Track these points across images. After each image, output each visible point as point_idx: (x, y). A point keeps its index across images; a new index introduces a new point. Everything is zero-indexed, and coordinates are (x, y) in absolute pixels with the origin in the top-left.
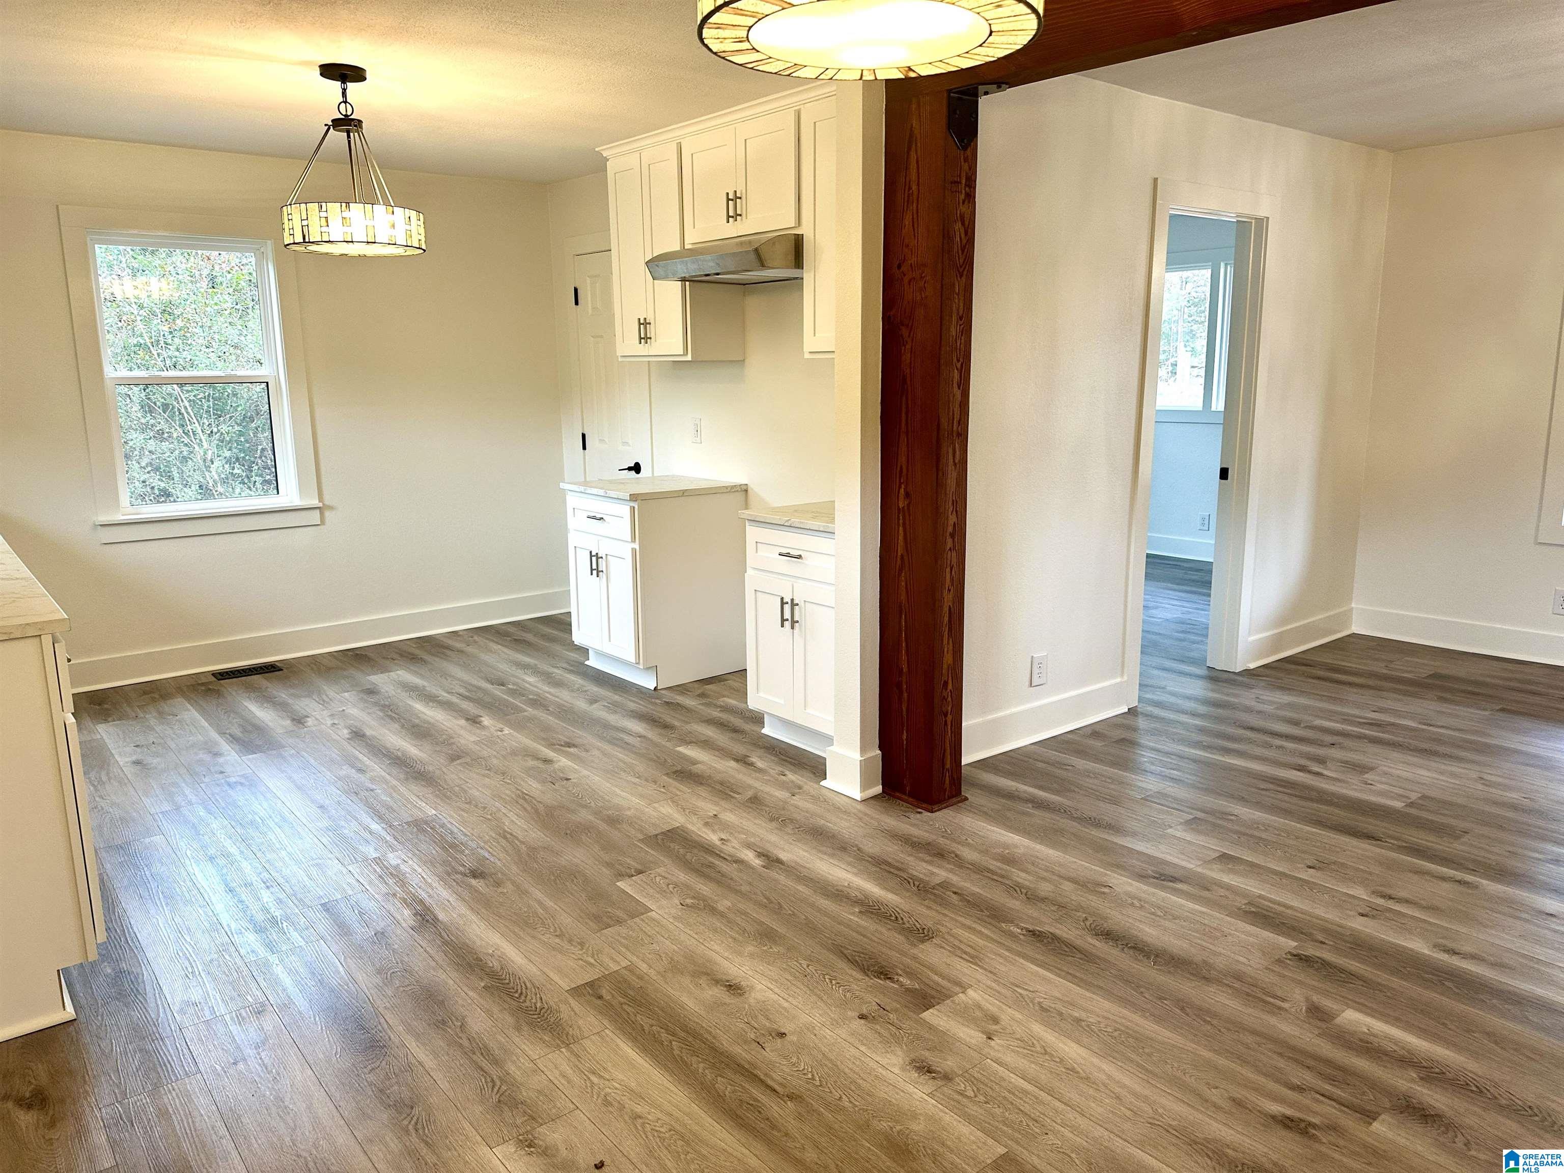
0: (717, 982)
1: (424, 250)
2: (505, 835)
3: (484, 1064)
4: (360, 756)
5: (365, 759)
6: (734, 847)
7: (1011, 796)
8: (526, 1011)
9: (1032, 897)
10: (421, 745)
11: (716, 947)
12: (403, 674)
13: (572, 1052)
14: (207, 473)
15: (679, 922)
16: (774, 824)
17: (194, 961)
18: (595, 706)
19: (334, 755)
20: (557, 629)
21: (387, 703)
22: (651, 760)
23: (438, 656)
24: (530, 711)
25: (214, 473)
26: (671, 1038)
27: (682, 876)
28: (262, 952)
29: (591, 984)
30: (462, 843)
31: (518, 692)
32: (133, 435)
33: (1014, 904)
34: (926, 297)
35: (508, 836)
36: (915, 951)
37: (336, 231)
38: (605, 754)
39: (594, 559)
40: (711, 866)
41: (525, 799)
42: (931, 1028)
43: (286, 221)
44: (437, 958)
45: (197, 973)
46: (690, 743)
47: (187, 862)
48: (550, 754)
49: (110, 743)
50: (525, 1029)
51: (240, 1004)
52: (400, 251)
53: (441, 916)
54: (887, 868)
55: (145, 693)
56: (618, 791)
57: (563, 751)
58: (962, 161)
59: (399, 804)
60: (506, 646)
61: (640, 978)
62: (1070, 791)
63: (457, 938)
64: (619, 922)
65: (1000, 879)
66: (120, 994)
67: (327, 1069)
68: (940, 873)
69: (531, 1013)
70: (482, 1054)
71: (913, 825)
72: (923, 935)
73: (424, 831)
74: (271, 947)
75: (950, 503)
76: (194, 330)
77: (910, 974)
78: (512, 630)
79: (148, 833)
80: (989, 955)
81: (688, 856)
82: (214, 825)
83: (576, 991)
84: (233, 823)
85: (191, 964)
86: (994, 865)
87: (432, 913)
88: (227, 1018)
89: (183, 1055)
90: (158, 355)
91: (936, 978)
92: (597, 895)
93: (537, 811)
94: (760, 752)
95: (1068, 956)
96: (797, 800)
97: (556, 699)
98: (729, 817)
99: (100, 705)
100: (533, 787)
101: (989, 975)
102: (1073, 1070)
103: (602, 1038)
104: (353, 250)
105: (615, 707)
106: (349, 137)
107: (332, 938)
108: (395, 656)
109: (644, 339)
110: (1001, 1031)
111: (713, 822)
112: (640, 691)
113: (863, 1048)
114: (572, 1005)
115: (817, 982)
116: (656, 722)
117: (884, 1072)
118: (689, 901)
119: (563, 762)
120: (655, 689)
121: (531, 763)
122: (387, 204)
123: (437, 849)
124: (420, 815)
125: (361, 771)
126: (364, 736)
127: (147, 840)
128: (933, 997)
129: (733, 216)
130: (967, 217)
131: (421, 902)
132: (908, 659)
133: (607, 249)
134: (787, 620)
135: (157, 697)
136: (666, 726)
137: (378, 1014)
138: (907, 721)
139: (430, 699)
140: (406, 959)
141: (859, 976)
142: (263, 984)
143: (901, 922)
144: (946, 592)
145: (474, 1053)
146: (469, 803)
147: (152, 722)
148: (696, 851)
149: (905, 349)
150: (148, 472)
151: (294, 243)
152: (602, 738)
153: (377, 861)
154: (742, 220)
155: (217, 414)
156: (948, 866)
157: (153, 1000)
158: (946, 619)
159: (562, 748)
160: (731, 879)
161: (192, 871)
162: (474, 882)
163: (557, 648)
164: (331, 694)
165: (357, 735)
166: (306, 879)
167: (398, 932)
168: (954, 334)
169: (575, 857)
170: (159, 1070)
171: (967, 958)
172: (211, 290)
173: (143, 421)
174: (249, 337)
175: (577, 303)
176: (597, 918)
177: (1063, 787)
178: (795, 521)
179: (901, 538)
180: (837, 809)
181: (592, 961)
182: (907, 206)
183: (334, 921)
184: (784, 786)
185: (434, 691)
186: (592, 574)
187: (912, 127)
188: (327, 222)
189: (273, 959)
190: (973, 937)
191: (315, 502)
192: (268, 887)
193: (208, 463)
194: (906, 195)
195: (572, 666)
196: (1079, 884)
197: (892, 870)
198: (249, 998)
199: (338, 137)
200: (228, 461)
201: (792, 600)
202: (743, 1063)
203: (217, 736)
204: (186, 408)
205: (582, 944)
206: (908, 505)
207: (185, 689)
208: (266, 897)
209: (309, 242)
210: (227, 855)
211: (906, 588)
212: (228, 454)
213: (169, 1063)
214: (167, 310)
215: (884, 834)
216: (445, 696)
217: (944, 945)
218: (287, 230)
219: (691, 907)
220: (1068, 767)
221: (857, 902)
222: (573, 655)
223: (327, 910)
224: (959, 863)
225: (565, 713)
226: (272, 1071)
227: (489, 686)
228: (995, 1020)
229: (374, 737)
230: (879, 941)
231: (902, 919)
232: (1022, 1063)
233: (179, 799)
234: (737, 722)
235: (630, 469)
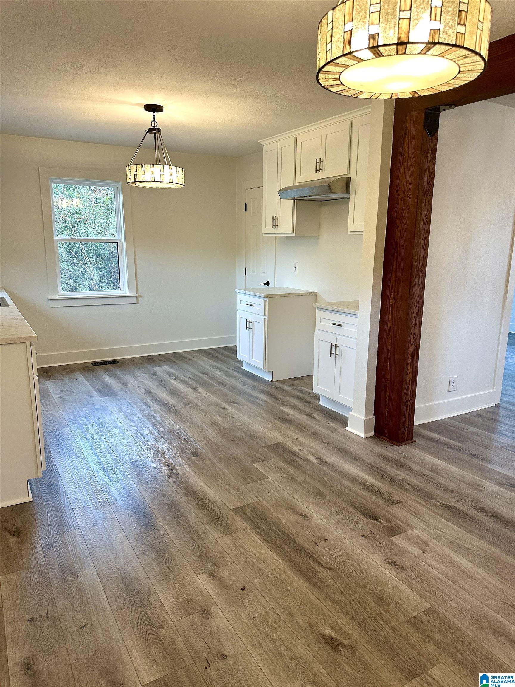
0: (297, 513)
1: (184, 186)
2: (206, 439)
3: (195, 538)
4: (149, 401)
5: (151, 402)
6: (305, 454)
7: (436, 441)
8: (213, 516)
9: (446, 489)
10: (173, 398)
11: (296, 497)
12: (167, 368)
13: (232, 537)
14: (92, 281)
15: (280, 484)
16: (324, 445)
17: (79, 481)
18: (245, 386)
19: (138, 399)
20: (230, 352)
21: (160, 379)
22: (269, 412)
23: (181, 361)
24: (218, 387)
25: (94, 281)
26: (276, 536)
27: (282, 464)
28: (106, 481)
29: (241, 508)
30: (189, 441)
31: (213, 378)
32: (64, 264)
33: (437, 492)
34: (409, 206)
35: (208, 439)
36: (388, 509)
37: (148, 177)
38: (250, 408)
39: (248, 322)
40: (295, 461)
41: (215, 424)
42: (395, 544)
43: (128, 172)
44: (177, 489)
45: (80, 487)
46: (287, 406)
47: (78, 440)
48: (226, 406)
49: (50, 389)
50: (213, 524)
51: (96, 501)
52: (173, 186)
53: (179, 471)
54: (376, 470)
55: (64, 369)
56: (255, 424)
57: (232, 405)
58: (430, 142)
59: (164, 422)
60: (209, 359)
61: (263, 507)
62: (466, 441)
63: (185, 481)
64: (254, 481)
65: (430, 479)
66: (50, 492)
67: (130, 533)
68: (401, 474)
69: (215, 517)
70: (194, 533)
71: (390, 451)
72: (393, 502)
73: (173, 434)
74: (110, 479)
75: (416, 303)
76: (89, 221)
77: (386, 519)
78: (211, 351)
79: (64, 427)
80: (425, 514)
81: (285, 456)
82: (90, 426)
83: (235, 510)
84: (97, 425)
85: (78, 482)
86: (428, 473)
87: (176, 470)
88: (91, 506)
89: (74, 520)
90: (74, 231)
91: (399, 522)
92: (245, 469)
93: (220, 430)
94: (318, 412)
95: (463, 518)
96: (334, 435)
97: (229, 383)
98: (303, 440)
99: (47, 373)
100: (218, 419)
101: (424, 523)
102: (464, 572)
103: (245, 531)
104: (155, 185)
105: (253, 388)
106: (155, 136)
107: (134, 477)
108: (165, 360)
109: (275, 226)
110: (429, 549)
111: (296, 441)
112: (265, 382)
113: (363, 550)
114: (233, 516)
115: (342, 518)
116: (271, 395)
117: (373, 563)
118: (285, 475)
119: (231, 410)
120: (272, 381)
121: (218, 409)
122: (169, 165)
123: (179, 442)
124: (172, 427)
125: (149, 407)
126: (151, 392)
127: (63, 430)
128: (397, 531)
129: (318, 170)
130: (431, 168)
131: (171, 465)
132: (390, 375)
133: (261, 186)
134: (333, 354)
135: (69, 371)
136: (276, 398)
137: (152, 511)
138: (388, 403)
139: (177, 379)
140: (164, 488)
141: (362, 517)
142: (106, 494)
143: (382, 495)
144: (410, 345)
145: (191, 533)
146: (192, 424)
147: (67, 381)
148: (288, 453)
149: (397, 230)
150: (69, 279)
151: (131, 182)
152: (248, 401)
153: (154, 445)
154: (322, 171)
155: (96, 256)
156: (406, 472)
157: (62, 496)
158: (410, 357)
159: (231, 404)
160: (304, 468)
161: (80, 444)
162: (193, 458)
163: (230, 360)
164: (138, 374)
165: (148, 392)
166: (125, 451)
167: (161, 477)
168: (422, 223)
169: (236, 451)
170: (64, 525)
171: (414, 514)
172: (96, 205)
173: (68, 258)
174: (110, 225)
175: (246, 211)
176: (244, 479)
177: (463, 439)
178: (339, 309)
179: (390, 318)
180: (353, 441)
181: (242, 497)
182: (402, 164)
183: (135, 469)
184: (329, 428)
185: (179, 376)
186: (246, 329)
187: (407, 126)
188: (145, 173)
189: (110, 483)
190: (417, 505)
191: (135, 294)
192: (109, 453)
193: (92, 277)
194: (402, 158)
195: (236, 369)
196: (469, 485)
197: (379, 471)
198: (100, 499)
199: (150, 136)
200: (100, 276)
201: (336, 345)
202: (308, 551)
203: (92, 389)
204: (84, 253)
205: (238, 490)
206: (395, 303)
207: (80, 369)
208: (109, 457)
209: (137, 182)
210: (94, 439)
211: (391, 342)
212: (100, 273)
213: (68, 523)
214: (79, 213)
215: (375, 454)
216: (183, 378)
217: (402, 507)
218: (128, 176)
219: (286, 478)
220: (466, 430)
221: (362, 484)
222: (238, 364)
223: (133, 465)
224: (411, 470)
225: (233, 389)
226: (108, 531)
227: (201, 375)
228: (427, 544)
229: (155, 393)
230: (372, 502)
231: (383, 494)
232: (440, 566)
233: (76, 414)
234: (307, 398)
235: (265, 284)
